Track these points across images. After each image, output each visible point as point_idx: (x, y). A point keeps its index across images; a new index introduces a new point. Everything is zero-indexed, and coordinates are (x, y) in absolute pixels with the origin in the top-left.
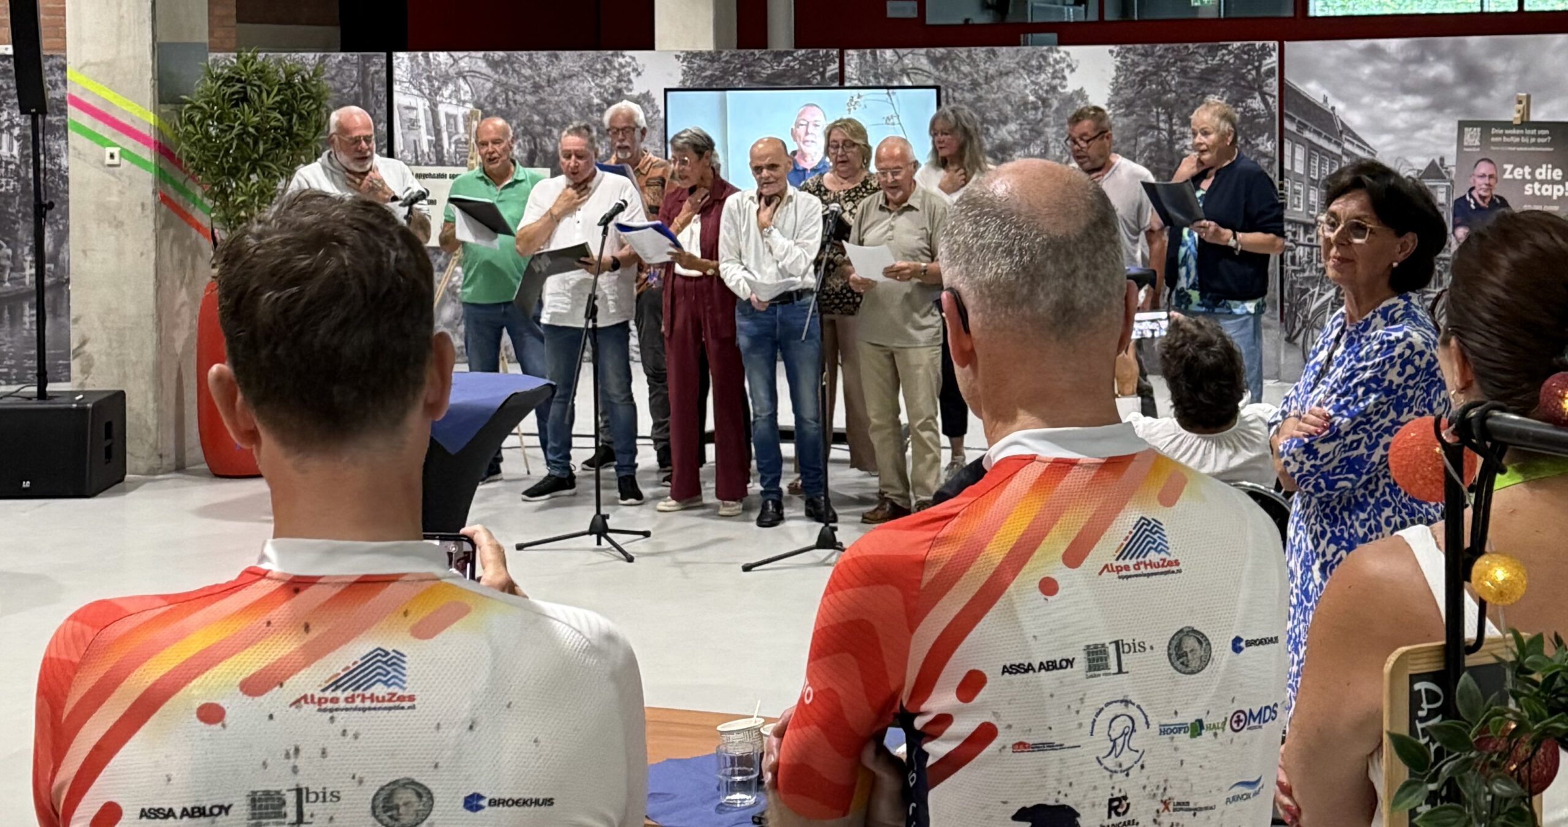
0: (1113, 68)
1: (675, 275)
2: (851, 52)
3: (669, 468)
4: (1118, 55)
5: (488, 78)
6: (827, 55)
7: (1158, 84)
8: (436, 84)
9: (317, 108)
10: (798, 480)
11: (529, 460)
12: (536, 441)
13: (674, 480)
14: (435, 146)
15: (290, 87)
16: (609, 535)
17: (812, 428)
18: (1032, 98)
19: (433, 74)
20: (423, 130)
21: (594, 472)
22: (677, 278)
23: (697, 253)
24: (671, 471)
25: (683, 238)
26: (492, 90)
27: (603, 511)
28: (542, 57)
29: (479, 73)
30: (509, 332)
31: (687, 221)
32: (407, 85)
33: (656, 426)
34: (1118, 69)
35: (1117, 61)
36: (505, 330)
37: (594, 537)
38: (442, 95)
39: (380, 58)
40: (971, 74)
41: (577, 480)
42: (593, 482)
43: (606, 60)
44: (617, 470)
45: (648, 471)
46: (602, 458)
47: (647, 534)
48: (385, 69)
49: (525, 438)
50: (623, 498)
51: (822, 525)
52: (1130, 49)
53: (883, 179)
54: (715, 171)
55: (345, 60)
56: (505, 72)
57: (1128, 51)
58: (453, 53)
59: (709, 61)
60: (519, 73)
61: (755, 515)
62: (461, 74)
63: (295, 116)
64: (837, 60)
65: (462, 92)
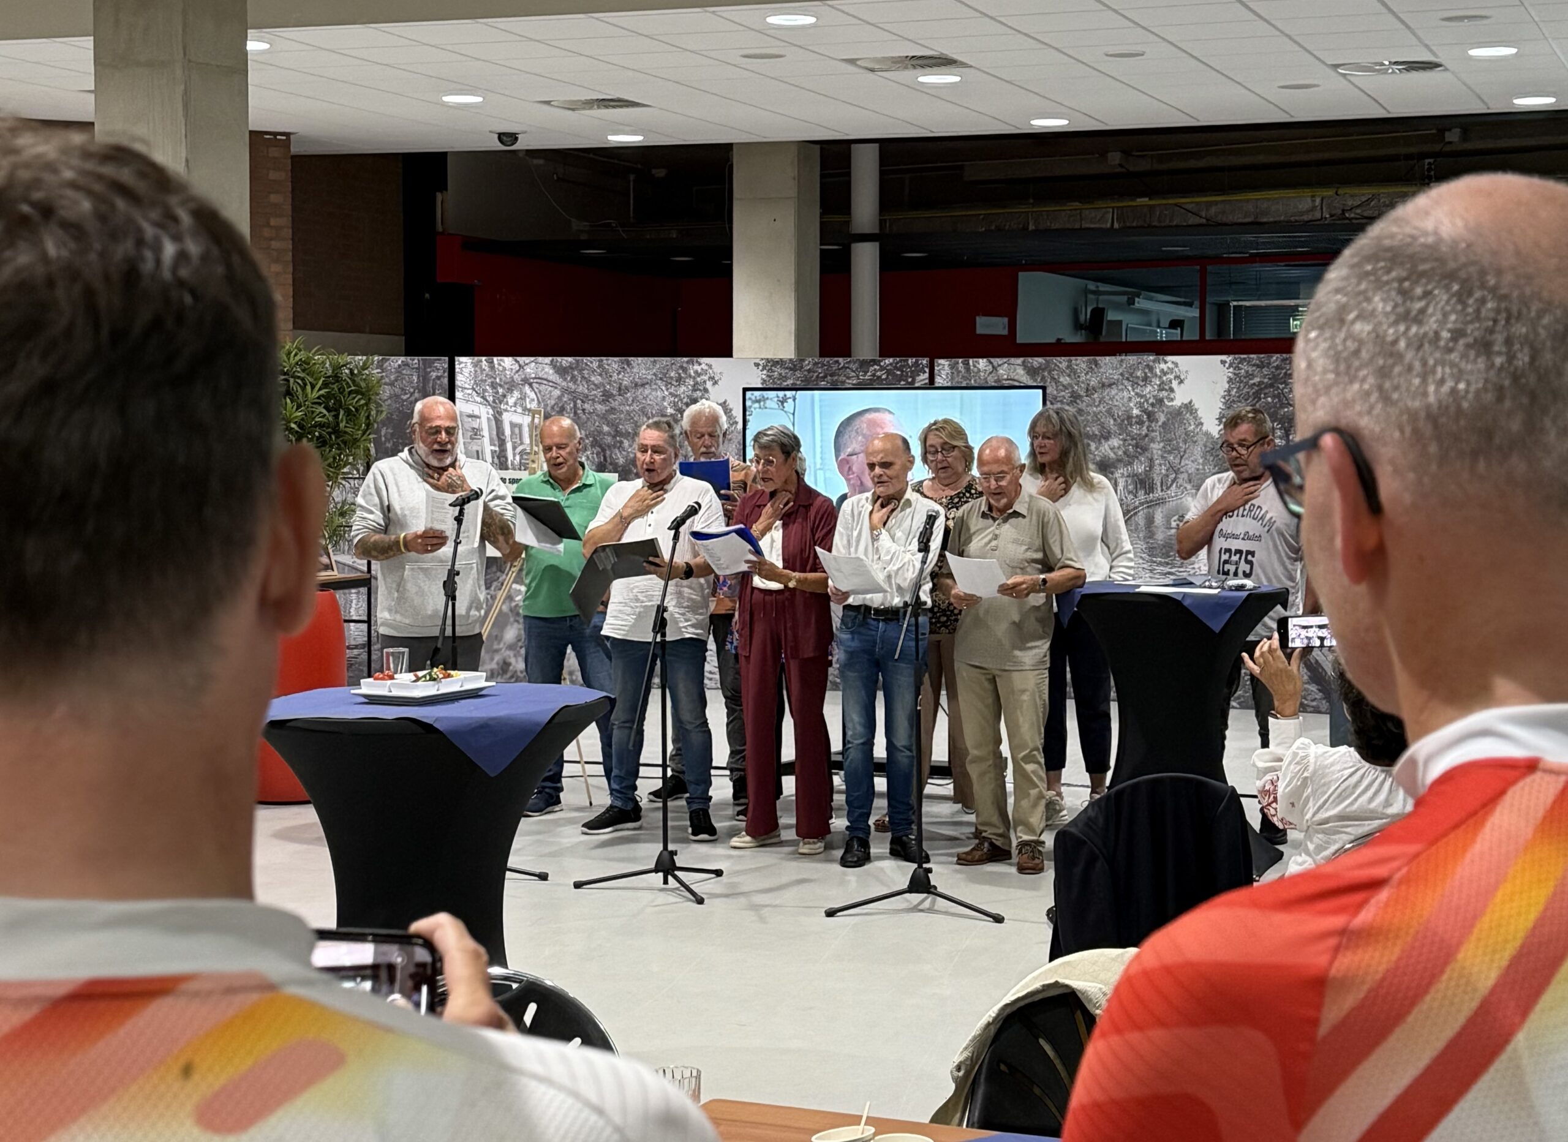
0: (1226, 379)
1: (753, 589)
2: (941, 361)
3: (742, 801)
4: (1231, 366)
5: (555, 385)
6: (916, 364)
7: (1274, 397)
8: (501, 391)
9: (367, 404)
10: (885, 816)
11: (590, 788)
12: (600, 769)
13: (750, 814)
14: (498, 457)
15: (337, 381)
16: (678, 873)
17: (903, 758)
18: (1136, 412)
19: (498, 380)
20: (486, 440)
21: (660, 805)
22: (756, 591)
23: (780, 564)
24: (747, 804)
25: (764, 544)
26: (560, 398)
27: (671, 847)
28: (613, 363)
29: (546, 380)
30: (574, 649)
31: (768, 528)
32: (470, 391)
33: (733, 753)
34: (1230, 381)
35: (1229, 373)
36: (569, 649)
37: (661, 874)
38: (507, 403)
39: (442, 363)
40: (1070, 385)
41: (643, 813)
42: (660, 815)
43: (681, 367)
44: (688, 803)
45: (722, 805)
46: (670, 789)
47: (718, 873)
48: (446, 374)
49: (587, 766)
50: (694, 834)
51: (915, 866)
52: (1245, 359)
53: (986, 484)
54: (799, 476)
55: (406, 364)
56: (574, 379)
57: (1242, 361)
58: (518, 359)
59: (791, 369)
60: (588, 381)
61: (839, 853)
62: (526, 381)
63: (342, 412)
64: (927, 370)
65: (528, 400)
